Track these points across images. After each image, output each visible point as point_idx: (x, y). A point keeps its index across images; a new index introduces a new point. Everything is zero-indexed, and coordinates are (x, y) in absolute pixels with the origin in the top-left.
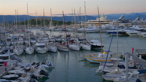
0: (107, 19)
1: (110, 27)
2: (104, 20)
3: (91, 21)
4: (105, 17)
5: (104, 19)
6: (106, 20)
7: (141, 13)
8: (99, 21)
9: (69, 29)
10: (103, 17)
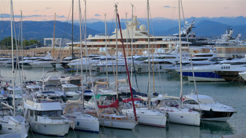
0: (144, 33)
1: (169, 58)
2: (136, 35)
3: (97, 37)
4: (141, 27)
5: (138, 32)
6: (144, 37)
7: (215, 19)
8: (119, 37)
9: (35, 62)
10: (135, 27)
